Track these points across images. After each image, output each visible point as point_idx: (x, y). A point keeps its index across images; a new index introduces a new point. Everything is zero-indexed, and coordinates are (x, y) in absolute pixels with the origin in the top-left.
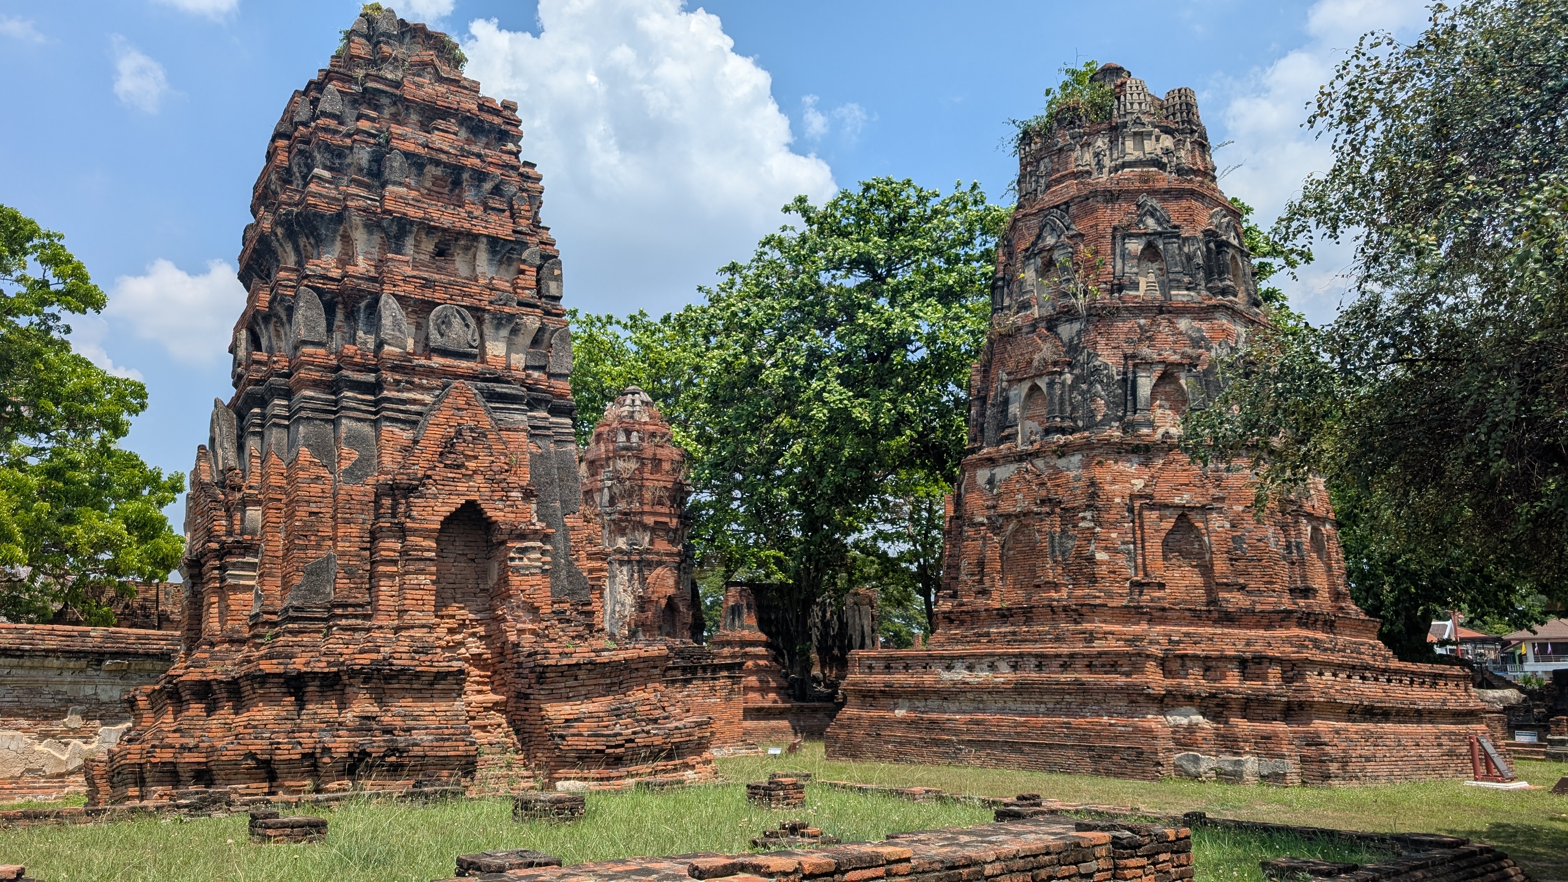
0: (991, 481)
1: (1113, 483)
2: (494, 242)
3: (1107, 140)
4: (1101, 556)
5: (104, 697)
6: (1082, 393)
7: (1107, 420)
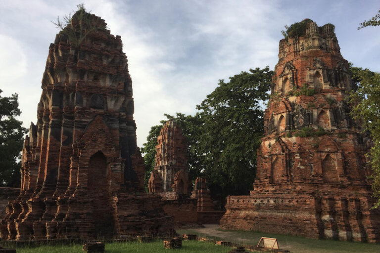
0: (270, 145)
3: (304, 41)
7: (304, 126)
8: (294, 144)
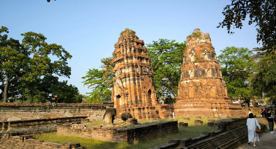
0: (187, 83)
1: (203, 83)
2: (146, 58)
3: (199, 39)
4: (202, 92)
5: (91, 112)
6: (198, 72)
7: (202, 75)
8: (198, 82)
